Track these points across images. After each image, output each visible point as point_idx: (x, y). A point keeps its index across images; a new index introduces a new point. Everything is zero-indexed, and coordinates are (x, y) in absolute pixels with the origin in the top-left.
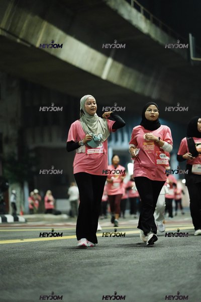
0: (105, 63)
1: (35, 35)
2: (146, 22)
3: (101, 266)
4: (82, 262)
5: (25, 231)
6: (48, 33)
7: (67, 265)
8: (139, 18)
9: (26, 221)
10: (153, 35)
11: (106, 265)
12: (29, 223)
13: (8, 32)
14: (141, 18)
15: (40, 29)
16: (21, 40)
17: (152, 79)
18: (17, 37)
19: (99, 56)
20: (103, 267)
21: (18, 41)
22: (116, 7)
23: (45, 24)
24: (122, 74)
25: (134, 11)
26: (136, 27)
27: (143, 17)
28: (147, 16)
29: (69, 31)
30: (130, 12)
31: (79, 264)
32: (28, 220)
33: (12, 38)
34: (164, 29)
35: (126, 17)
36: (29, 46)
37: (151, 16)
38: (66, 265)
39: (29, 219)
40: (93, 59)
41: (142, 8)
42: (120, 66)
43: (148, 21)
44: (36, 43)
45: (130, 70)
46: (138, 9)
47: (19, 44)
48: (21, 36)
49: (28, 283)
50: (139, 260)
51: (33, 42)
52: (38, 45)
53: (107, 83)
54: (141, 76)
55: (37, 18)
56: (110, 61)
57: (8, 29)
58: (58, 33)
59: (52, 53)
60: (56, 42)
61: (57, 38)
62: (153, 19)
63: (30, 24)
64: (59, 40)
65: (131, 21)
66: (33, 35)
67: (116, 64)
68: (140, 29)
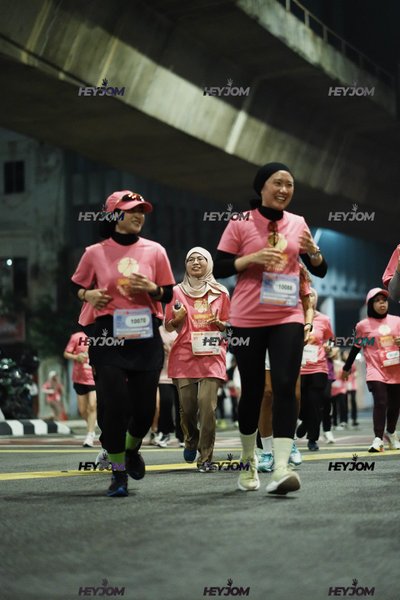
0: (233, 121)
1: (94, 64)
2: (315, 42)
6: (120, 62)
8: (301, 34)
9: (72, 432)
10: (328, 68)
12: (77, 438)
13: (41, 59)
14: (305, 32)
15: (105, 52)
16: (67, 74)
17: (324, 155)
18: (60, 69)
19: (221, 109)
21: (62, 76)
22: (256, 12)
23: (115, 44)
24: (267, 142)
25: (291, 20)
26: (295, 50)
27: (309, 31)
28: (316, 29)
29: (161, 58)
30: (283, 21)
32: (75, 431)
33: (49, 70)
34: (350, 55)
35: (275, 31)
37: (325, 28)
39: (78, 428)
40: (208, 114)
41: (307, 13)
42: (262, 128)
43: (319, 40)
45: (283, 136)
46: (299, 15)
47: (63, 82)
48: (67, 68)
51: (90, 79)
53: (234, 159)
54: (304, 148)
55: (99, 30)
56: (242, 117)
57: (41, 54)
58: (140, 62)
59: (128, 99)
60: (137, 78)
61: (139, 70)
62: (329, 35)
63: (85, 44)
64: (142, 76)
65: (285, 39)
66: (90, 65)
67: (254, 123)
68: (304, 54)
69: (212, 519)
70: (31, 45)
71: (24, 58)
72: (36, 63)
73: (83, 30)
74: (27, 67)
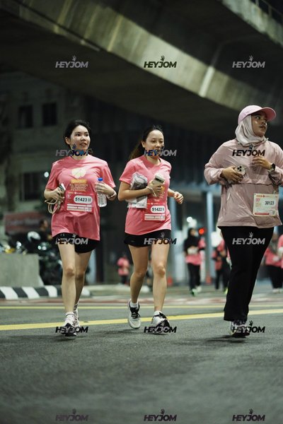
0: (204, 74)
1: (105, 34)
2: (262, 17)
3: (197, 361)
4: (170, 356)
5: (90, 310)
6: (124, 32)
7: (151, 360)
8: (253, 11)
9: (92, 294)
10: (272, 35)
11: (204, 360)
12: (95, 298)
13: (69, 30)
14: (255, 10)
15: (114, 25)
16: (87, 41)
17: (270, 98)
18: (82, 38)
19: (195, 64)
20: (200, 364)
21: (83, 42)
23: (121, 19)
24: (228, 89)
25: (246, 2)
26: (249, 23)
27: (259, 10)
28: (264, 8)
29: (153, 29)
31: (167, 358)
32: (94, 294)
33: (74, 38)
35: (235, 9)
36: (97, 49)
37: (270, 7)
38: (148, 359)
39: (95, 291)
40: (187, 68)
42: (225, 78)
43: (266, 15)
44: (108, 45)
45: (240, 84)
47: (84, 47)
48: (87, 36)
49: (96, 385)
50: (252, 355)
51: (102, 44)
52: (109, 49)
53: (206, 101)
54: (256, 92)
55: (109, 10)
56: (211, 71)
57: (68, 26)
58: (139, 32)
59: (130, 59)
60: (136, 44)
61: (137, 38)
62: (273, 12)
63: (100, 20)
64: (140, 42)
65: (241, 15)
66: (103, 35)
67: (220, 75)
68: (255, 26)
69: (191, 355)
70: (61, 20)
71: (56, 30)
72: (64, 33)
73: (98, 9)
74: (58, 36)
